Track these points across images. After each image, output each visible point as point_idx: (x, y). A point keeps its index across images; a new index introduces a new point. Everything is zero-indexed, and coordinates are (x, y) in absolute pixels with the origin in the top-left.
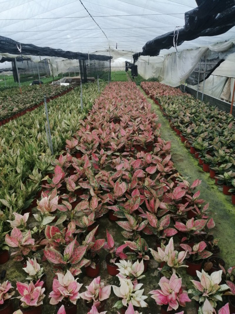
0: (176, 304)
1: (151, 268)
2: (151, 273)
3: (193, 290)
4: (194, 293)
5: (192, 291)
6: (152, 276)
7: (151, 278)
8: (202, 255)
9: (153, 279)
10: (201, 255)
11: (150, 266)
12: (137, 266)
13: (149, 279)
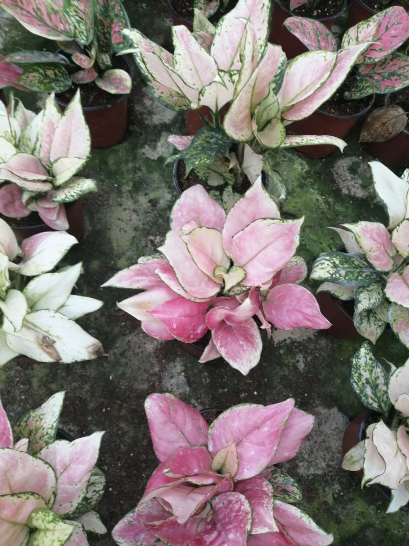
0: (248, 338)
1: (147, 122)
2: (145, 143)
3: (337, 262)
4: (343, 272)
5: (335, 266)
6: (148, 159)
7: (144, 169)
8: (376, 78)
9: (150, 172)
10: (371, 77)
11: (142, 114)
12: (52, 128)
13: (135, 170)
